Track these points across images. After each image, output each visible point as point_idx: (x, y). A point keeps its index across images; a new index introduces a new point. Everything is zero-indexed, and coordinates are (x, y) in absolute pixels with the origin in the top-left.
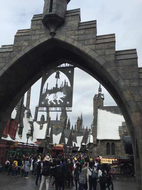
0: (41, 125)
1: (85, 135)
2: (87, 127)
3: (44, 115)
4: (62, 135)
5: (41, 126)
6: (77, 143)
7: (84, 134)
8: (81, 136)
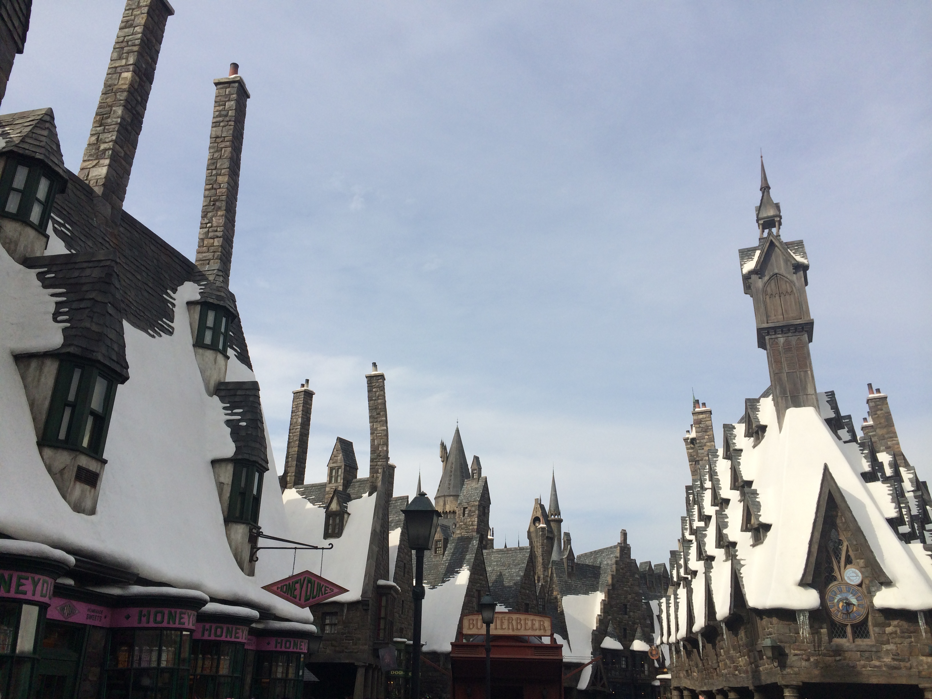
0: (334, 506)
1: (613, 585)
2: (624, 534)
3: (350, 444)
4: (472, 580)
5: (329, 515)
6: (565, 636)
7: (607, 578)
8: (586, 593)
